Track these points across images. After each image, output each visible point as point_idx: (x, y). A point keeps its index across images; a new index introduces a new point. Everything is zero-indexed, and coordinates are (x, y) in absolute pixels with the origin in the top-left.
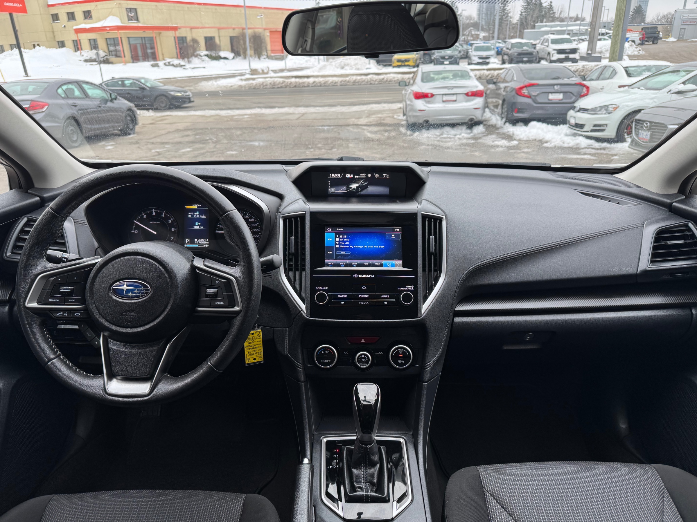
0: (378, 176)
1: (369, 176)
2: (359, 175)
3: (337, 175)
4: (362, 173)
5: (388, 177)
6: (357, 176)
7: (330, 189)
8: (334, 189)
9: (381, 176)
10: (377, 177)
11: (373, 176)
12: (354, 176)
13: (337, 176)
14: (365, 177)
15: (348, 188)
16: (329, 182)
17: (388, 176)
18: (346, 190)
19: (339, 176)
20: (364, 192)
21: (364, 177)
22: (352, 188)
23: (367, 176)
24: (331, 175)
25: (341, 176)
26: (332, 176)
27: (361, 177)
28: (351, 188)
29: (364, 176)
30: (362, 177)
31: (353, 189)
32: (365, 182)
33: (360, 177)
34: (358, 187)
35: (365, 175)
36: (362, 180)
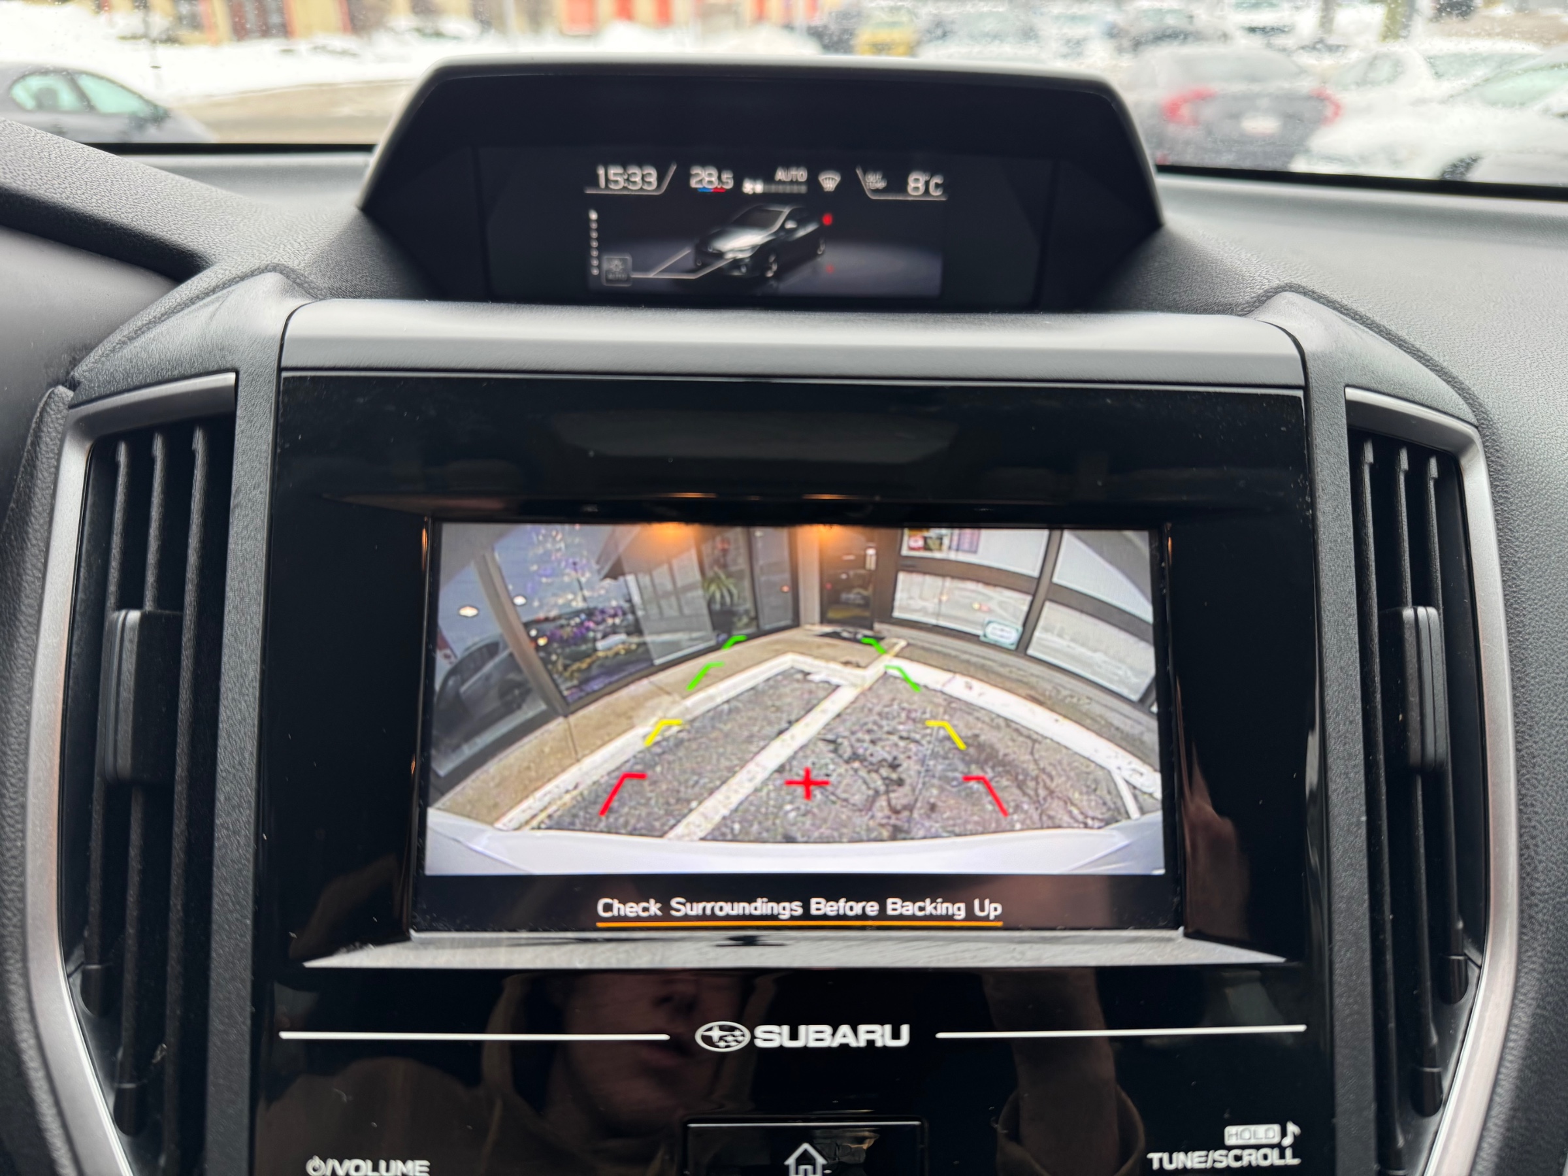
0: (881, 185)
1: (830, 182)
2: (769, 178)
3: (636, 173)
4: (787, 165)
5: (936, 194)
6: (754, 177)
7: (599, 258)
8: (624, 261)
9: (897, 183)
10: (876, 191)
11: (850, 185)
12: (738, 183)
13: (638, 179)
14: (803, 189)
15: (706, 255)
16: (594, 216)
17: (937, 186)
18: (690, 264)
19: (653, 179)
20: (796, 281)
21: (795, 189)
22: (730, 256)
23: (813, 182)
24: (601, 172)
25: (660, 179)
26: (607, 180)
27: (781, 189)
28: (720, 255)
29: (797, 183)
30: (788, 189)
31: (736, 263)
32: (802, 223)
33: (773, 188)
34: (761, 252)
35: (801, 174)
36: (786, 211)
